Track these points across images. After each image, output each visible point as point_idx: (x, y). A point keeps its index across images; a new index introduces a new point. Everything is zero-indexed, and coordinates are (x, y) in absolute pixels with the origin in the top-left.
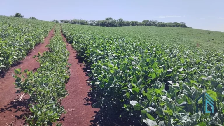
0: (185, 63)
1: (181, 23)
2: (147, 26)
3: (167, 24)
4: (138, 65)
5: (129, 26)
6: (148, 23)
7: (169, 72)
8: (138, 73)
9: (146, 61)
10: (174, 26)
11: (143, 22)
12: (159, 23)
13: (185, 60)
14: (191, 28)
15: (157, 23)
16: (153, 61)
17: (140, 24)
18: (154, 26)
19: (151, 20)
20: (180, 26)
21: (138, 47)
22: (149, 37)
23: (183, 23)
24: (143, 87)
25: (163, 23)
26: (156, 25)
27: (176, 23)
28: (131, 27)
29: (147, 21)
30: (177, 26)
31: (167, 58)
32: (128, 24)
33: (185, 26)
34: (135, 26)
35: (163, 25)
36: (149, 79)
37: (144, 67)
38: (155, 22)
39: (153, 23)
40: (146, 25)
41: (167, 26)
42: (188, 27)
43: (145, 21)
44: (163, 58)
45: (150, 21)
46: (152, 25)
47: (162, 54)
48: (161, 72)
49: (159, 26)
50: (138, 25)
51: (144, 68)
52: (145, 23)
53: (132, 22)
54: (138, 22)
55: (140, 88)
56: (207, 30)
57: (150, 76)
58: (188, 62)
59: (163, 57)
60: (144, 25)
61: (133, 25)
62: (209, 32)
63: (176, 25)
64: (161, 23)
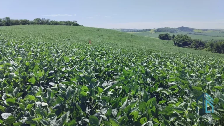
0: (70, 62)
1: (73, 21)
2: (40, 25)
3: (60, 23)
4: (15, 70)
5: (19, 25)
6: (41, 21)
7: (51, 74)
8: (16, 80)
9: (26, 65)
10: (67, 25)
11: (34, 20)
12: (51, 21)
13: (71, 58)
14: (83, 26)
15: (50, 22)
16: (33, 64)
17: (32, 23)
18: (47, 24)
19: (43, 19)
20: (73, 25)
21: (20, 49)
22: (42, 36)
23: (75, 21)
24: (20, 95)
25: (56, 22)
26: (49, 24)
27: (69, 21)
28: (21, 26)
29: (39, 20)
30: (70, 25)
31: (50, 59)
32: (16, 23)
33: (77, 25)
34: (25, 25)
35: (56, 24)
36: (28, 85)
37: (22, 72)
38: (48, 21)
39: (46, 21)
40: (38, 24)
41: (60, 25)
42: (80, 26)
43: (36, 20)
44: (46, 60)
45: (41, 19)
46: (45, 24)
47: (45, 55)
48: (43, 75)
49: (52, 24)
50: (29, 24)
51: (22, 74)
52: (37, 22)
53: (21, 20)
54: (28, 20)
55: (17, 97)
56: (96, 28)
57: (30, 81)
58: (73, 60)
59: (46, 58)
60: (36, 24)
61: (24, 24)
62: (99, 30)
63: (68, 24)
64: (54, 21)
